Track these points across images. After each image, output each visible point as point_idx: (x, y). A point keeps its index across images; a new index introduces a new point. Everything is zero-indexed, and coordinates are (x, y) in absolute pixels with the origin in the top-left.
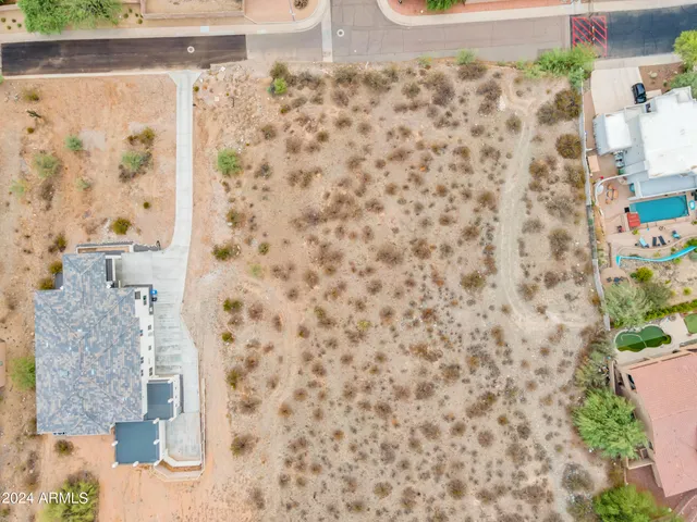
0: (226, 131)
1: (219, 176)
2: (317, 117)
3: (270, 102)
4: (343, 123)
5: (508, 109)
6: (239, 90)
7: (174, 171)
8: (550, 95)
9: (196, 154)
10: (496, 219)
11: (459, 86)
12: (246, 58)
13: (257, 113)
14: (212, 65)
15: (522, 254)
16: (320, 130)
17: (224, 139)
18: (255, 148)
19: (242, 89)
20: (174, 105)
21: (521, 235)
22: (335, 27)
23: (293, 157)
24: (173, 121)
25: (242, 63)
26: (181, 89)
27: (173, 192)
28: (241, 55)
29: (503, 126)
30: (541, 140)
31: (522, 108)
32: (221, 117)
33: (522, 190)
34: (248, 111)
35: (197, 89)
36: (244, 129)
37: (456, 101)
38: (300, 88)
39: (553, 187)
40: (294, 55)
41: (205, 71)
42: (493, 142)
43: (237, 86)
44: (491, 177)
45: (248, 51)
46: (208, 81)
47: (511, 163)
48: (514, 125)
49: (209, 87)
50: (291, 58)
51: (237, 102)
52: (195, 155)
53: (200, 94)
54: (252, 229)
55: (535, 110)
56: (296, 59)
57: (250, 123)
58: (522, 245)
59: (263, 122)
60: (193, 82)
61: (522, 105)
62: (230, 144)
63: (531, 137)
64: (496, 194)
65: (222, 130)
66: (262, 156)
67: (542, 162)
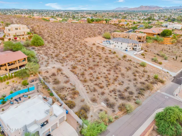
5: (100, 104)
8: (90, 116)
10: (79, 79)
11: (121, 102)
15: (66, 76)
21: (69, 79)
29: (97, 98)
30: (82, 101)
31: (96, 106)
33: (77, 87)
37: (117, 97)
39: (67, 92)
42: (96, 93)
44: (88, 86)
47: (85, 91)
48: (94, 100)
55: (91, 108)
58: (67, 77)
61: (97, 108)
63: (85, 100)
64: (83, 83)
67: (76, 96)
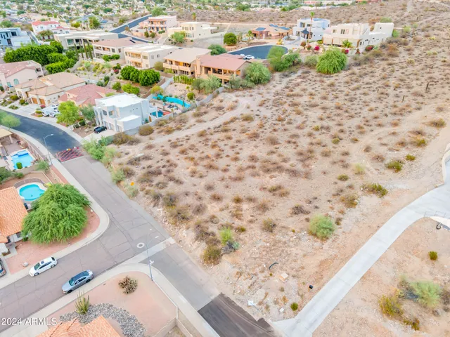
0: (301, 253)
1: (338, 230)
2: (226, 212)
3: (245, 243)
4: (217, 198)
6: (258, 270)
7: (380, 259)
9: (346, 258)
11: (140, 172)
12: (222, 295)
13: (262, 243)
14: (257, 319)
16: (234, 204)
17: (309, 250)
18: (291, 226)
19: (254, 269)
20: (331, 315)
22: (137, 252)
23: (269, 205)
24: (346, 302)
25: (229, 294)
26: (311, 325)
27: (395, 246)
28: (222, 301)
32: (296, 265)
34: (268, 250)
35: (294, 307)
36: (285, 243)
37: (152, 169)
38: (213, 234)
40: (186, 262)
41: (269, 321)
43: (256, 275)
45: (213, 298)
46: (276, 302)
49: (281, 295)
50: (191, 262)
51: (269, 263)
52: (348, 258)
53: (296, 299)
54: (342, 191)
56: (188, 258)
57: (276, 243)
59: (265, 235)
60: (292, 321)
62: (308, 243)
65: (305, 256)
66: (290, 219)
